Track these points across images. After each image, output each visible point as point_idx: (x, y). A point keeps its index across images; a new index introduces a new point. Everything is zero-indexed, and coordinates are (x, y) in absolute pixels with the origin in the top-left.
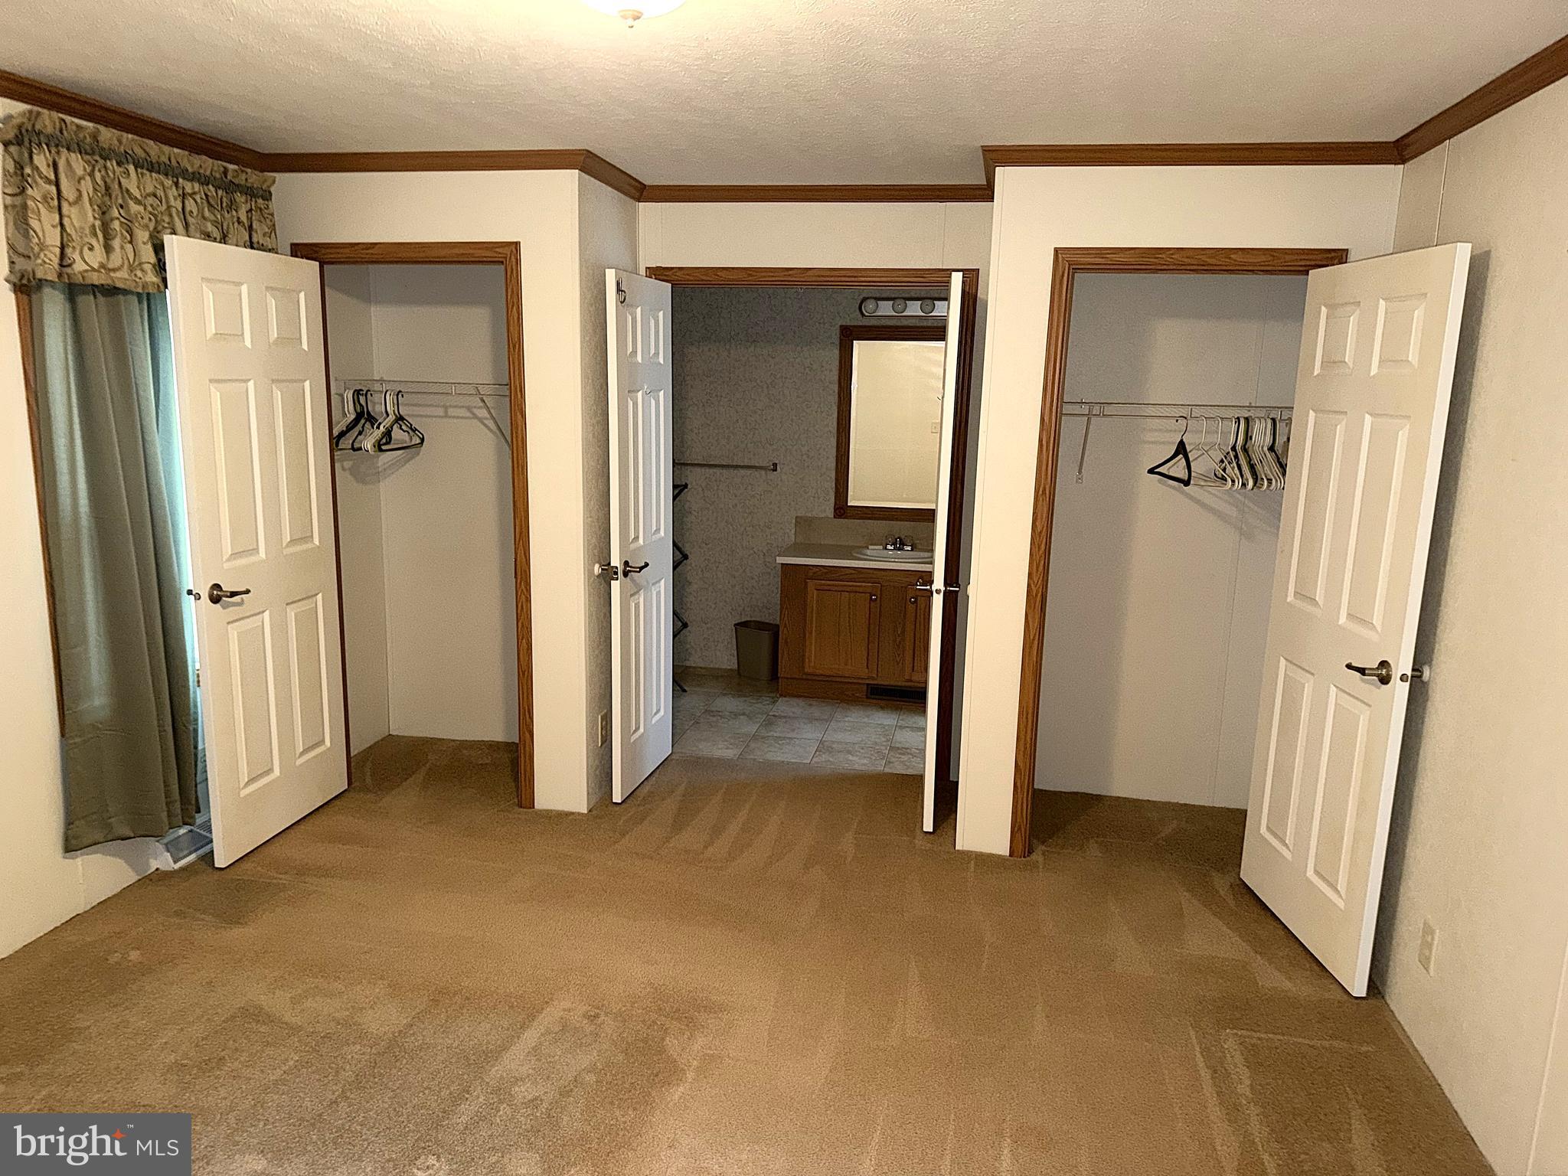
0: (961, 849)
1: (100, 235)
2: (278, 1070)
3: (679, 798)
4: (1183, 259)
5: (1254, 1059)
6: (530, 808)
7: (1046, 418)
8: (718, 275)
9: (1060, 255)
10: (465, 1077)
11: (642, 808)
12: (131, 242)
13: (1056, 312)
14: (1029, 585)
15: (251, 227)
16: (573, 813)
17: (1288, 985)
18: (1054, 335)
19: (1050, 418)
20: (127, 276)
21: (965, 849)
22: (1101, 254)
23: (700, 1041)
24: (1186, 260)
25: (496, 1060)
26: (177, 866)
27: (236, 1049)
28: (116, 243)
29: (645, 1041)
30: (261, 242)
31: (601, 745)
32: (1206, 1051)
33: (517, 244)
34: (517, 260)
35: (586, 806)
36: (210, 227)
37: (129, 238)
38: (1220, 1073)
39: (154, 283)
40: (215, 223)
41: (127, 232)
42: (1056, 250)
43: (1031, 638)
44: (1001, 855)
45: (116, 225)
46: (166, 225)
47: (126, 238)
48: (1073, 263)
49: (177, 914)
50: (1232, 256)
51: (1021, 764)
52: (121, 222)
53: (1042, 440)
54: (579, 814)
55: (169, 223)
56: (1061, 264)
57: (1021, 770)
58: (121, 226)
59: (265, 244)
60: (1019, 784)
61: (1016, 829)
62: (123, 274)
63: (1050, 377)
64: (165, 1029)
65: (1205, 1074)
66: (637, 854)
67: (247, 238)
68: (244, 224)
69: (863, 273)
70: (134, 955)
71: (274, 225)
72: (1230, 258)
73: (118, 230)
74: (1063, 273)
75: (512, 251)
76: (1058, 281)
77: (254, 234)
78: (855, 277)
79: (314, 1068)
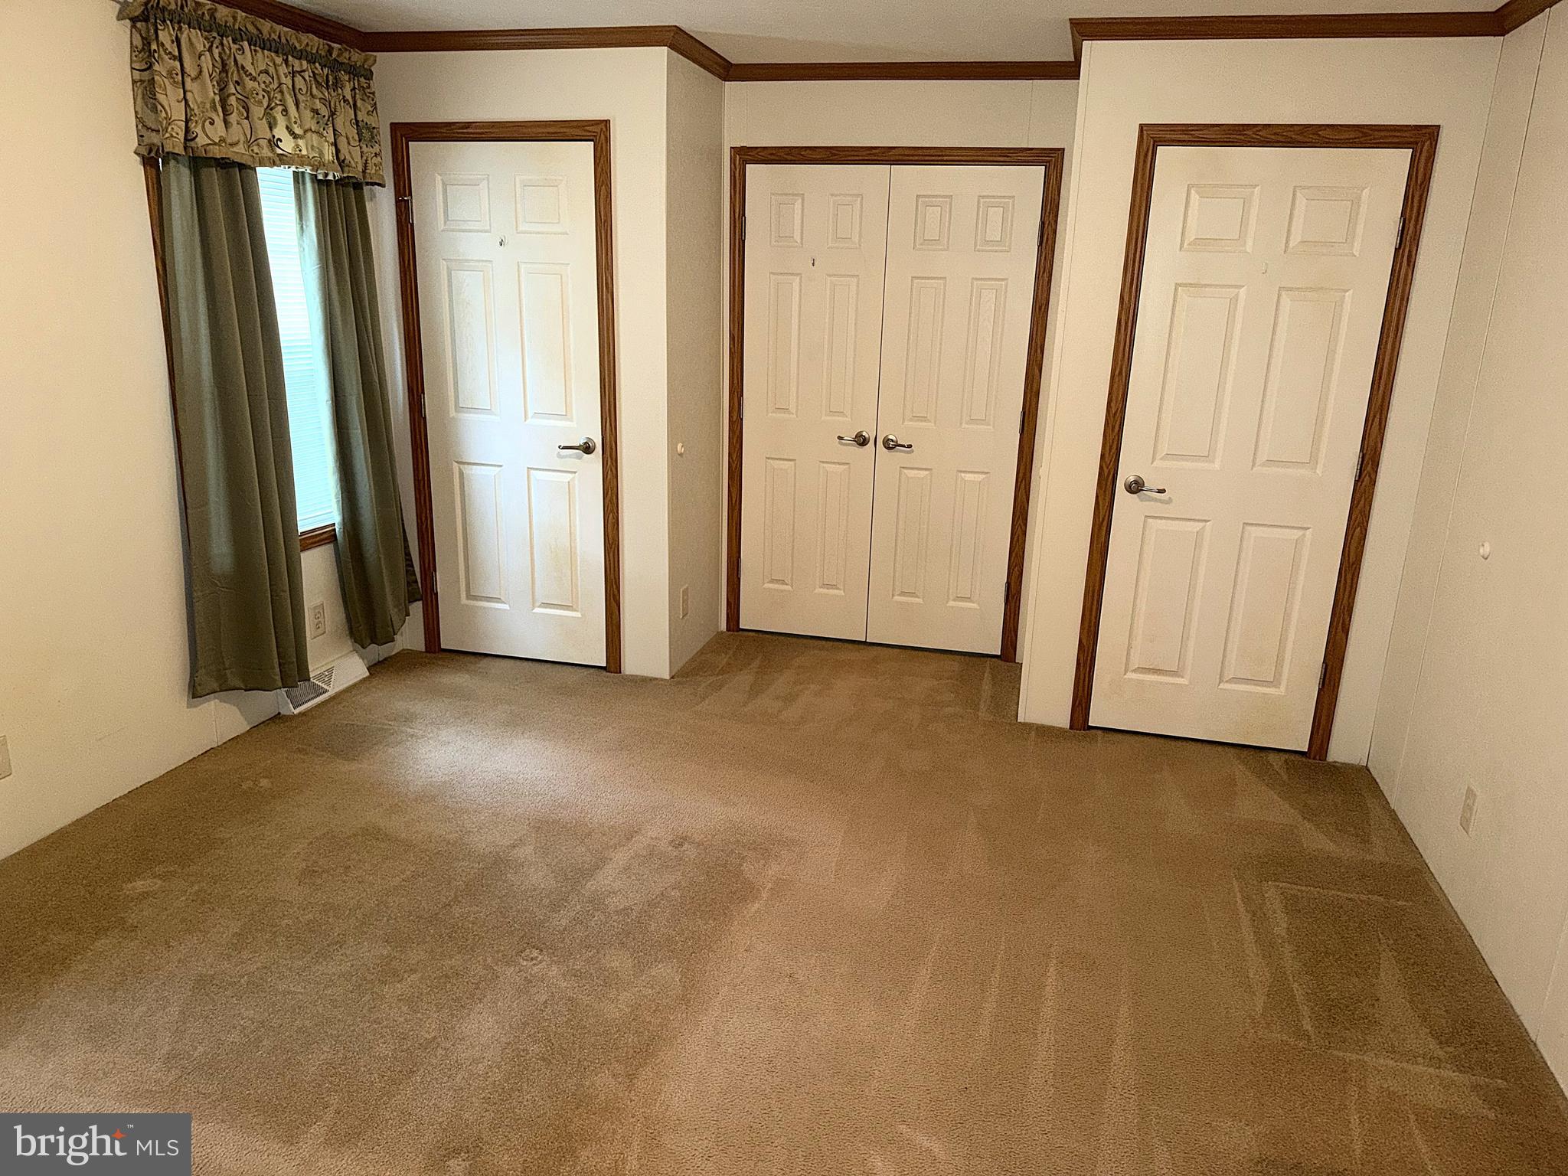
0: (1023, 721)
1: (220, 109)
2: (397, 878)
3: (755, 670)
4: (1269, 136)
5: (1292, 906)
6: (617, 673)
7: (1126, 299)
8: (802, 155)
9: (1145, 132)
10: (563, 889)
11: (720, 677)
12: (247, 118)
13: (1139, 189)
14: (1101, 467)
15: (355, 105)
16: (657, 679)
17: (1331, 847)
18: (1136, 214)
19: (1130, 299)
20: (243, 152)
21: (1027, 721)
22: (1187, 131)
23: (773, 869)
24: (1273, 137)
25: (591, 877)
26: (296, 711)
27: (360, 860)
28: (233, 118)
29: (725, 866)
30: (365, 120)
31: (683, 617)
32: (1247, 900)
33: (607, 122)
34: (606, 137)
35: (668, 673)
36: (318, 105)
37: (245, 115)
38: (1259, 916)
39: (270, 158)
40: (322, 100)
41: (243, 107)
42: (1141, 127)
43: (1101, 519)
44: (1061, 728)
45: (232, 100)
46: (278, 102)
47: (243, 115)
48: (1158, 139)
49: (300, 751)
50: (1320, 133)
51: (1084, 641)
52: (237, 99)
53: (1121, 320)
54: (662, 680)
55: (281, 101)
56: (1145, 141)
57: (1084, 646)
58: (237, 101)
59: (369, 123)
60: (1081, 661)
61: (1077, 704)
62: (240, 149)
63: (1131, 256)
64: (296, 843)
65: (1245, 918)
66: (717, 715)
67: (353, 117)
68: (349, 103)
69: (947, 153)
70: (264, 783)
71: (375, 104)
72: (1319, 135)
73: (235, 106)
74: (1148, 149)
75: (602, 129)
76: (1142, 158)
77: (359, 113)
78: (939, 156)
79: (429, 877)
